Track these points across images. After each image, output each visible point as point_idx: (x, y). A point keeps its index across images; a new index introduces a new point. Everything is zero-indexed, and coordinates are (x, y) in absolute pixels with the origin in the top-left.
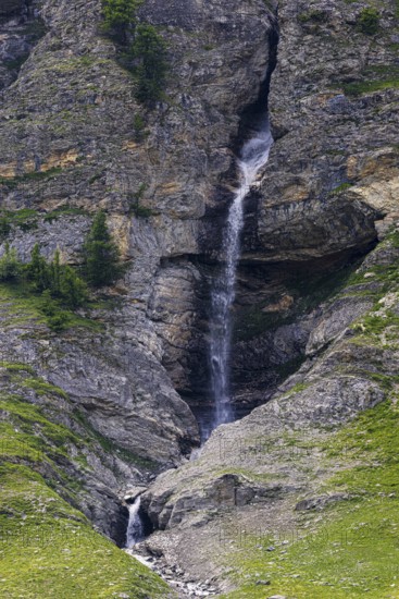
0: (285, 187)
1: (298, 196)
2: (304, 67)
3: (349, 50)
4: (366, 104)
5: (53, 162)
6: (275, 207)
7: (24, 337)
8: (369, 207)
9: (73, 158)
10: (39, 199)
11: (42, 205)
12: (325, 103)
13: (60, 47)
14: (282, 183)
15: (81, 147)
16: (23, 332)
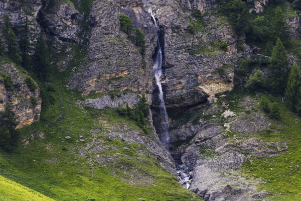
0: (176, 85)
1: (180, 88)
2: (176, 45)
3: (189, 40)
4: (198, 58)
5: (120, 75)
6: (172, 91)
7: (138, 135)
8: (204, 93)
9: (126, 74)
10: (119, 86)
11: (119, 89)
12: (185, 57)
13: (109, 34)
14: (175, 83)
15: (129, 70)
16: (138, 133)
